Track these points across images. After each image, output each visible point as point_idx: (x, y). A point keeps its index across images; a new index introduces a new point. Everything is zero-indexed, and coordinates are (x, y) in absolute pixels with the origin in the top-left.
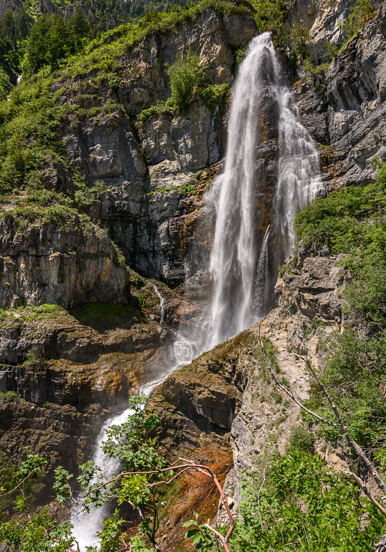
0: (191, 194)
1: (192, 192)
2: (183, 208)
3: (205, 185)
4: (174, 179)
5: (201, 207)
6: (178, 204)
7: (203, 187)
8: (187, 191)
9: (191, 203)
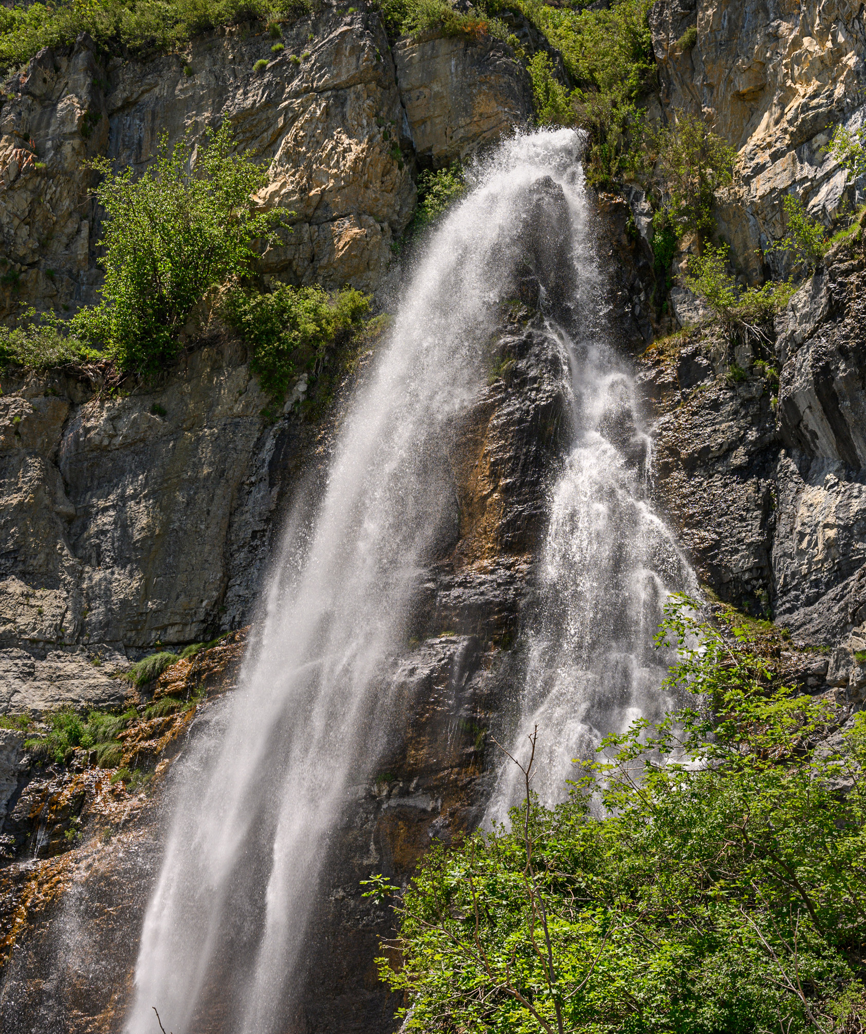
0: (94, 759)
1: (99, 748)
2: (33, 824)
3: (169, 725)
4: (28, 674)
5: (124, 827)
6: (16, 796)
7: (156, 733)
8: (75, 739)
9: (81, 801)
